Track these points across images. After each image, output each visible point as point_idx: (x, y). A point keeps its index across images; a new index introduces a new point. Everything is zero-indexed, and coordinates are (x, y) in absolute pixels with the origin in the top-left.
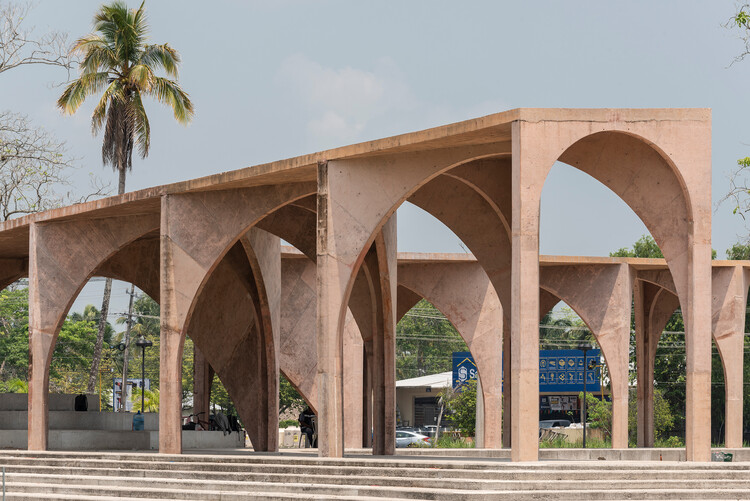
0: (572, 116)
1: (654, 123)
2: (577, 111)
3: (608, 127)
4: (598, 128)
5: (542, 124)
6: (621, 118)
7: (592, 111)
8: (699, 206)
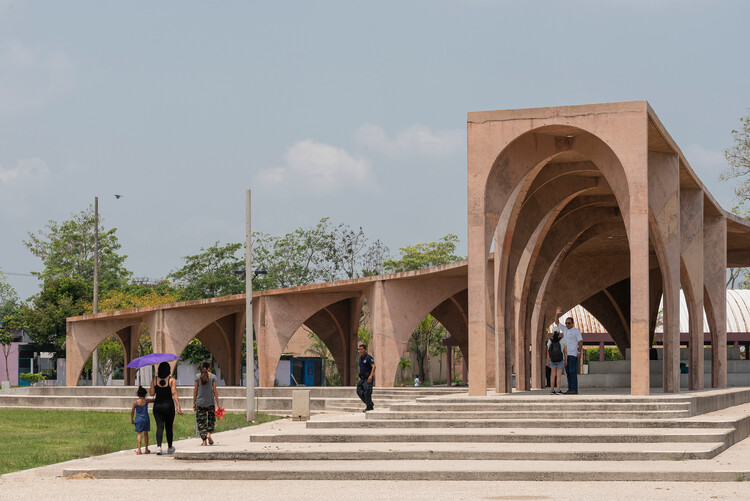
0: (515, 115)
1: (591, 117)
2: (519, 112)
3: (549, 122)
4: (538, 124)
5: (487, 124)
6: (561, 114)
7: (532, 111)
8: (635, 183)
